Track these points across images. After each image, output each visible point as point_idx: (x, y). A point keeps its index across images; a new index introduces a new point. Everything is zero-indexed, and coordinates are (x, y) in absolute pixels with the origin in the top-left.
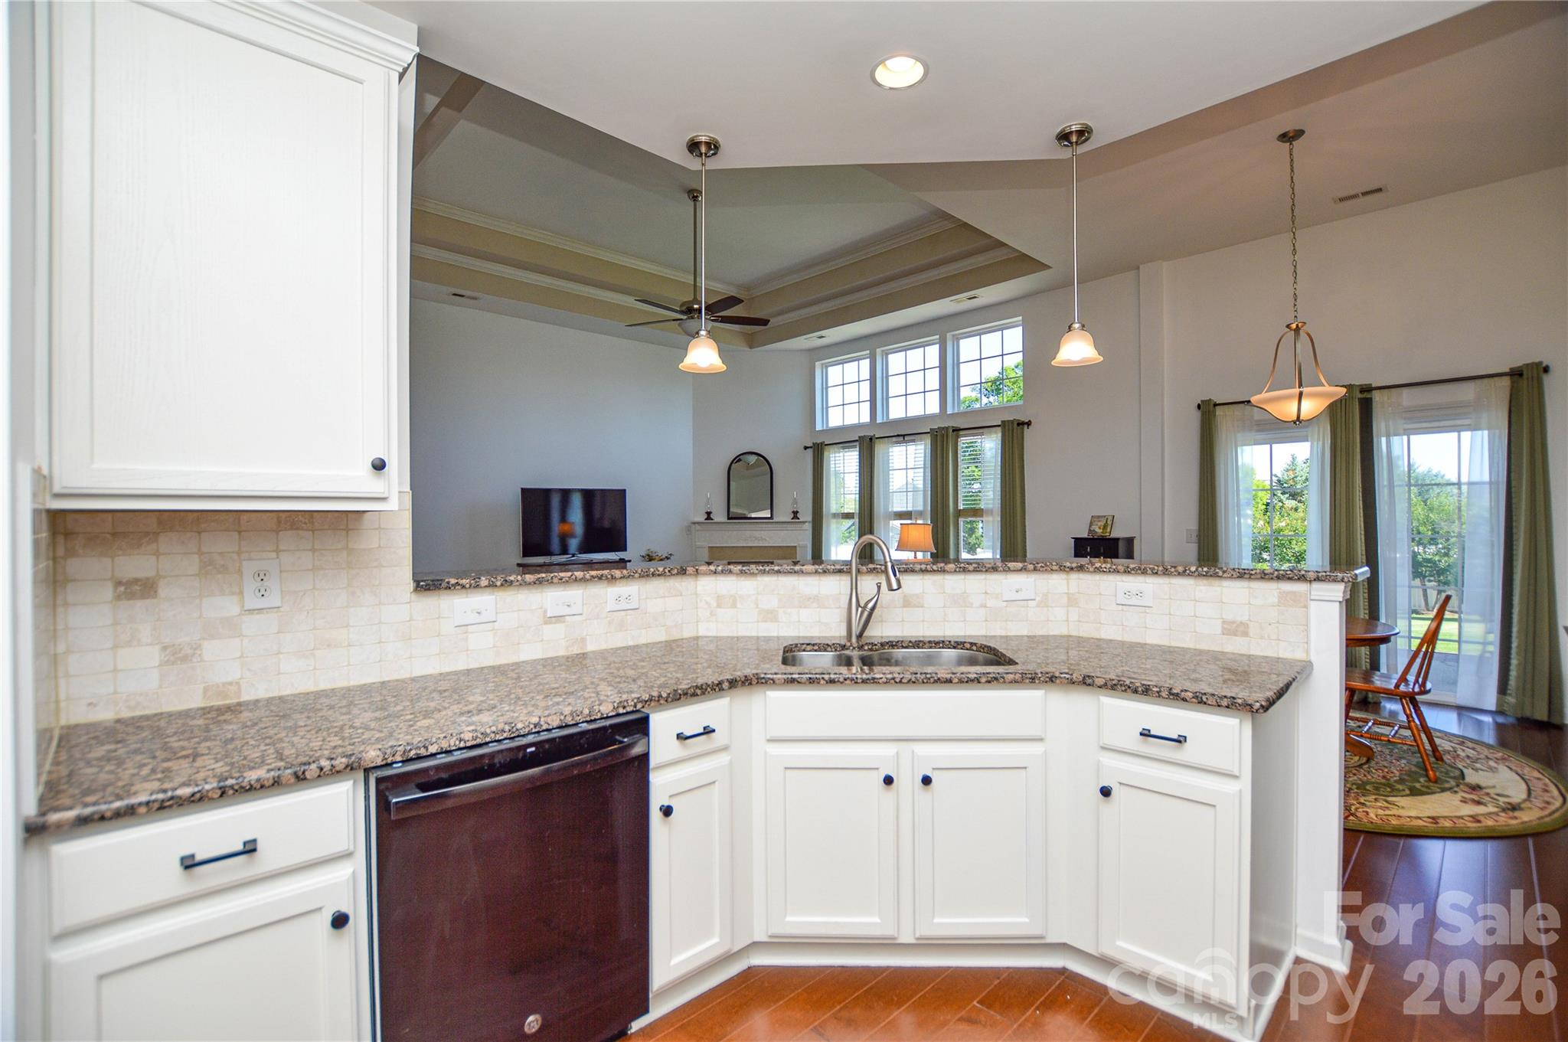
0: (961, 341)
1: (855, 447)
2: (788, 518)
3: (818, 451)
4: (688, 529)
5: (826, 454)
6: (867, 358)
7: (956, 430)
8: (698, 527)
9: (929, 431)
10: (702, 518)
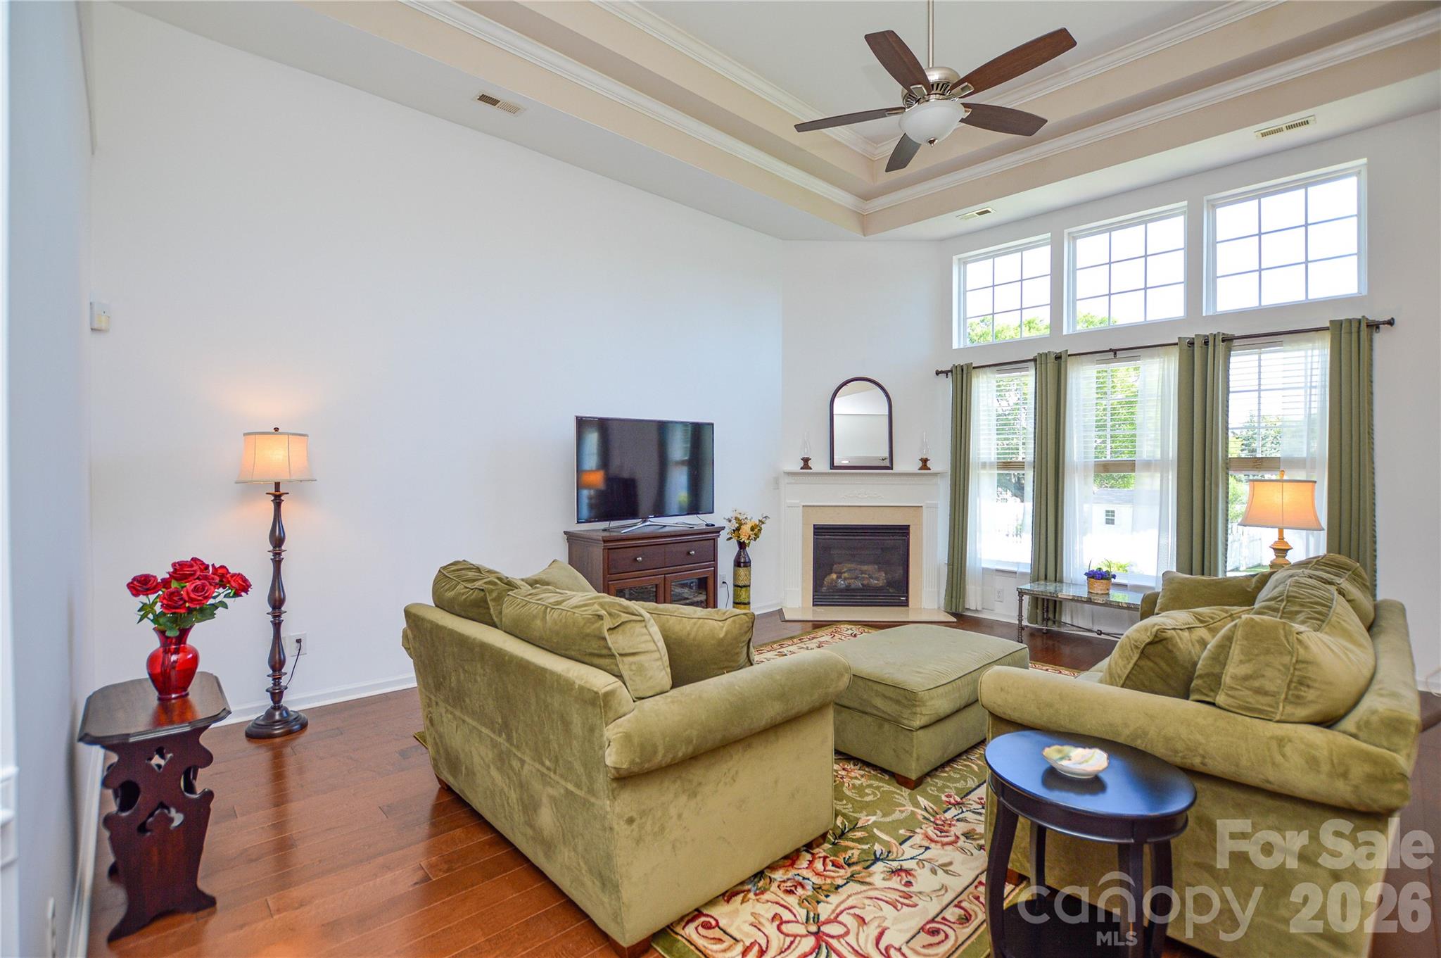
0: (1218, 210)
1: (1026, 369)
2: (914, 467)
3: (961, 376)
4: (777, 482)
5: (974, 381)
6: (1047, 244)
7: (1228, 340)
8: (790, 479)
9: (1177, 341)
10: (796, 466)
